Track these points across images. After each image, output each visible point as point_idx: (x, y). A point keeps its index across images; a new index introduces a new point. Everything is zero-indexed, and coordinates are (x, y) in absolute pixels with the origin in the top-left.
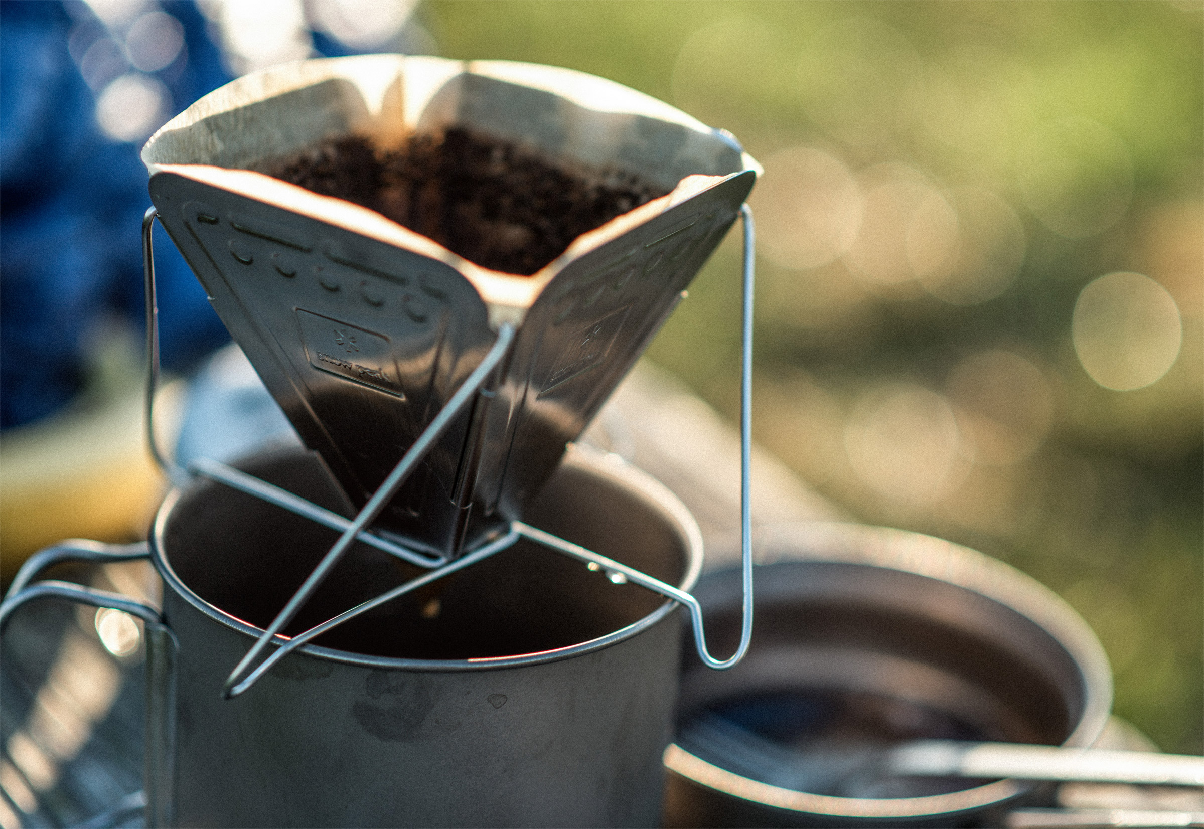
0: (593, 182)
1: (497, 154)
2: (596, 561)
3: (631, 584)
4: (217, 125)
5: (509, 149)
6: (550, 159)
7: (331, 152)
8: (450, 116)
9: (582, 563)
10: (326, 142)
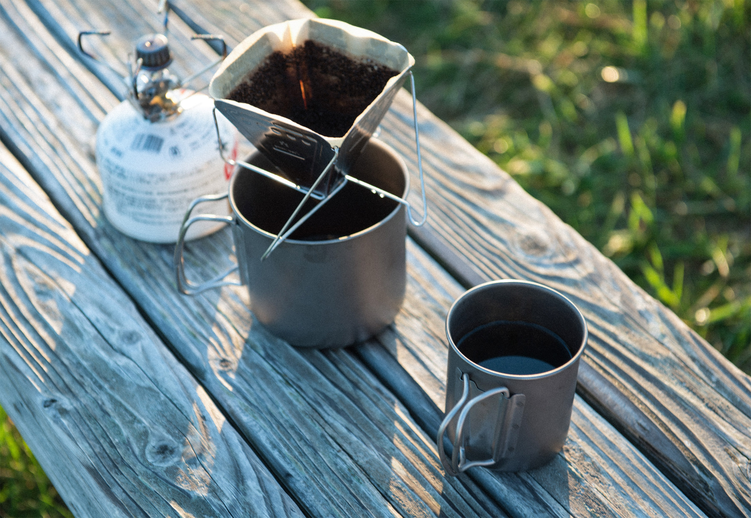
0: (358, 62)
1: (324, 51)
2: (374, 189)
3: (386, 198)
4: (231, 69)
5: (328, 49)
6: (342, 53)
7: (268, 62)
8: (307, 37)
9: (369, 190)
10: (266, 58)
